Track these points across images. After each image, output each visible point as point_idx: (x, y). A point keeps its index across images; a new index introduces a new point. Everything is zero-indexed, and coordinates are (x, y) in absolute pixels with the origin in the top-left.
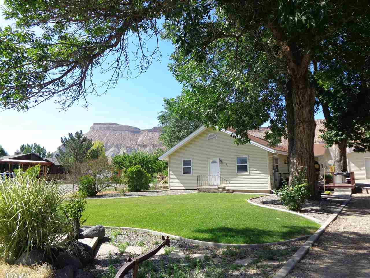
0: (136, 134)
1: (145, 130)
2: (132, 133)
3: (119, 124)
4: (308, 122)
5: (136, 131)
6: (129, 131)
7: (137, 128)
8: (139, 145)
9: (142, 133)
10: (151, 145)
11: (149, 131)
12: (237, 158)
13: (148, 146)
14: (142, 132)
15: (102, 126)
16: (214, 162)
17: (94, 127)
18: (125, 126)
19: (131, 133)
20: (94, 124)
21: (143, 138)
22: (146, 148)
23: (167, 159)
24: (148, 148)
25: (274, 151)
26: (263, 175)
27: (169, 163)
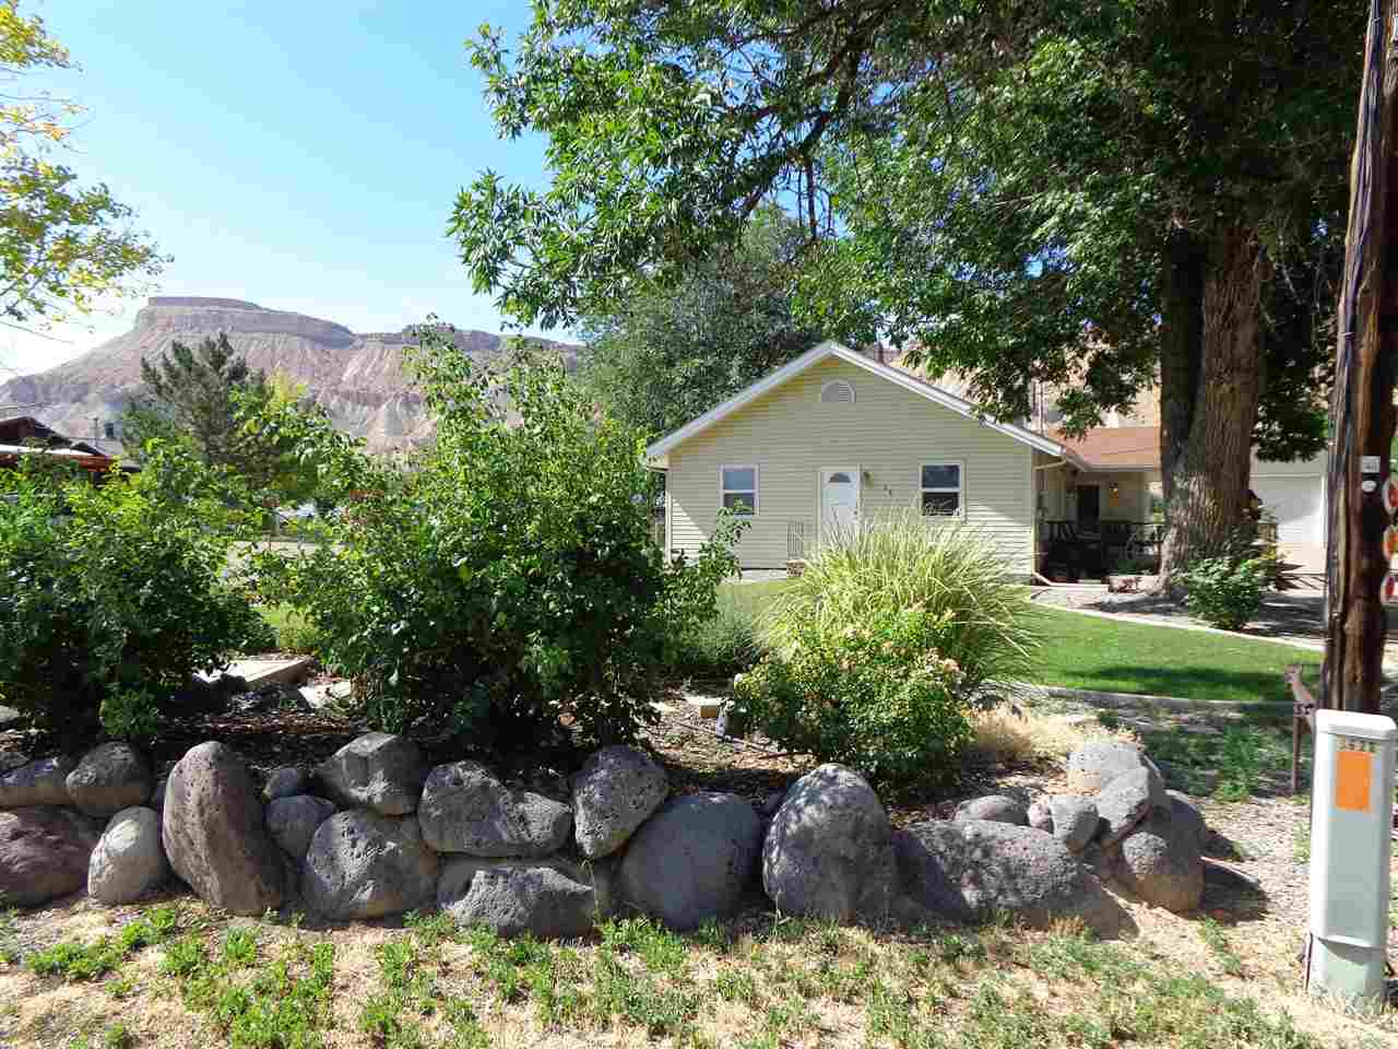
0: (333, 352)
1: (371, 335)
2: (319, 347)
3: (261, 305)
4: (1247, 371)
5: (333, 338)
6: (305, 337)
7: (337, 326)
8: (347, 395)
9: (362, 347)
10: (396, 396)
11: (388, 340)
12: (924, 467)
13: (386, 399)
14: (358, 342)
15: (188, 310)
16: (839, 478)
17: (152, 313)
18: (285, 316)
19: (313, 348)
20: (155, 301)
21: (364, 366)
22: (377, 406)
23: (663, 463)
24: (384, 407)
25: (1058, 449)
26: (1014, 527)
27: (669, 475)
